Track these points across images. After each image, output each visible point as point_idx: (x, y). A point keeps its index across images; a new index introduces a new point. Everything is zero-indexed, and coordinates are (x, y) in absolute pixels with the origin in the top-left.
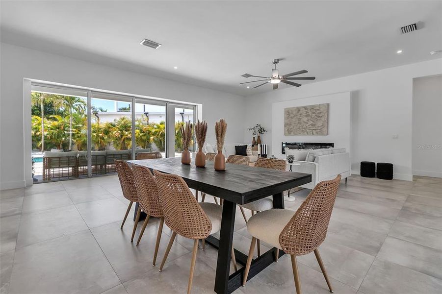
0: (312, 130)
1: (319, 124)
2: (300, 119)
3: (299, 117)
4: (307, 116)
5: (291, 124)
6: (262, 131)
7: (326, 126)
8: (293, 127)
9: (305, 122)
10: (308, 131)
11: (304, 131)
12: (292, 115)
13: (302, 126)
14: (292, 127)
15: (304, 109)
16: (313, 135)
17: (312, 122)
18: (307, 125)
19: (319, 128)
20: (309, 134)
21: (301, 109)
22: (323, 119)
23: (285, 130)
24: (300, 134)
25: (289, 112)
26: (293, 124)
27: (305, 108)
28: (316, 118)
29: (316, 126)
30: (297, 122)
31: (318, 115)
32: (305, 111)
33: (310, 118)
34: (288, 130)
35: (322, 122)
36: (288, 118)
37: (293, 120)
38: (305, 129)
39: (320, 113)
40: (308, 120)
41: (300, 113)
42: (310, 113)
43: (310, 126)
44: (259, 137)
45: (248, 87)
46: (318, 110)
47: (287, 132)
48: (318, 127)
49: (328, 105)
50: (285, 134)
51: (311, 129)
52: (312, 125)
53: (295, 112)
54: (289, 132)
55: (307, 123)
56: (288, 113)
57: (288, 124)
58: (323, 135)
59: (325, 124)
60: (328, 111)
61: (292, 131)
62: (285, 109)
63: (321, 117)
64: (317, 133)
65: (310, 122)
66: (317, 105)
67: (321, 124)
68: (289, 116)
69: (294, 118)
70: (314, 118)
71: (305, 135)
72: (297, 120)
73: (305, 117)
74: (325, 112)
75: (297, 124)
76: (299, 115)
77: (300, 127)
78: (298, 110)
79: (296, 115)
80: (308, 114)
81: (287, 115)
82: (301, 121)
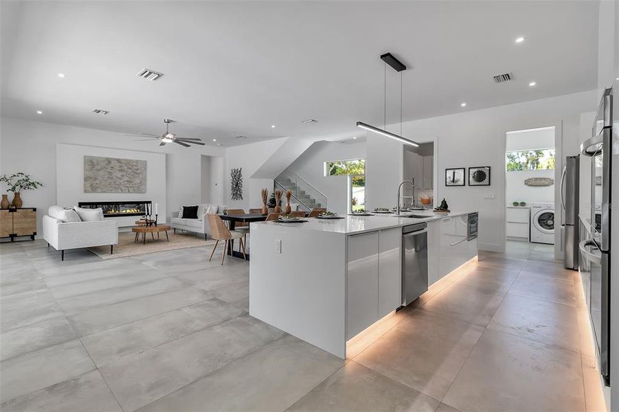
0: (128, 187)
1: (137, 181)
2: (110, 173)
3: (109, 171)
4: (121, 171)
5: (96, 179)
8: (101, 182)
9: (118, 178)
10: (122, 188)
11: (117, 188)
12: (99, 167)
13: (114, 182)
14: (98, 182)
15: (116, 161)
16: (129, 192)
18: (121, 181)
20: (124, 192)
21: (112, 162)
22: (140, 176)
23: (85, 185)
24: (111, 191)
26: (100, 179)
27: (119, 161)
29: (133, 183)
30: (107, 176)
31: (135, 171)
32: (118, 164)
33: (124, 173)
34: (91, 186)
35: (140, 179)
36: (91, 170)
37: (100, 173)
38: (118, 185)
39: (138, 169)
40: (123, 176)
41: (112, 165)
42: (125, 168)
43: (126, 183)
44: (17, 194)
46: (135, 166)
47: (89, 188)
48: (136, 184)
49: (146, 162)
50: (86, 191)
51: (127, 185)
52: (128, 181)
53: (103, 164)
54: (92, 189)
55: (122, 179)
56: (91, 163)
57: (91, 178)
58: (141, 193)
59: (143, 182)
60: (145, 169)
61: (98, 187)
62: (85, 157)
63: (139, 174)
64: (134, 190)
65: (126, 179)
66: (135, 160)
67: (139, 182)
68: (93, 167)
69: (102, 171)
70: (130, 173)
71: (119, 193)
72: (107, 174)
73: (118, 172)
74: (143, 169)
75: (107, 179)
76: (110, 169)
77: (111, 182)
78: (107, 161)
79: (104, 167)
80: (122, 168)
81: (90, 165)
82: (113, 176)
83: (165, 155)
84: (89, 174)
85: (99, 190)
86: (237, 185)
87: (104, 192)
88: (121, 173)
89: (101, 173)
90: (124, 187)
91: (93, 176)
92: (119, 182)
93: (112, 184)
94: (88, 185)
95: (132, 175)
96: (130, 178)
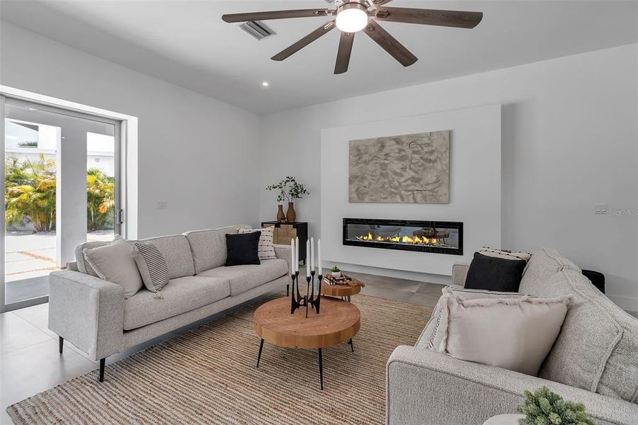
0: (413, 191)
1: (430, 177)
2: (384, 166)
3: (382, 161)
4: (402, 158)
5: (363, 178)
6: (298, 191)
7: (447, 182)
8: (370, 184)
9: (396, 174)
10: (403, 192)
11: (393, 194)
12: (366, 157)
13: (390, 182)
14: (366, 183)
15: (393, 142)
16: (415, 202)
17: (412, 174)
18: (402, 180)
19: (430, 187)
20: (406, 201)
21: (388, 144)
22: (438, 166)
23: (350, 190)
24: (384, 200)
25: (359, 150)
26: (369, 177)
27: (398, 140)
28: (423, 165)
29: (422, 182)
30: (378, 172)
31: (426, 156)
32: (396, 147)
33: (407, 163)
34: (357, 190)
35: (435, 174)
36: (357, 164)
37: (369, 167)
38: (396, 188)
39: (432, 152)
40: (404, 169)
41: (386, 150)
42: (409, 152)
43: (409, 182)
44: (291, 205)
45: (265, 84)
46: (428, 145)
47: (354, 195)
48: (428, 184)
49: (450, 133)
50: (351, 200)
51: (411, 188)
52: (413, 179)
53: (373, 150)
54: (359, 195)
55: (402, 176)
56: (358, 152)
57: (357, 177)
58: (439, 202)
59: (446, 176)
60: (450, 148)
61: (366, 193)
62: (350, 143)
63: (436, 161)
64: (424, 197)
66: (425, 134)
67: (434, 179)
68: (359, 159)
69: (371, 163)
70: (417, 163)
71: (398, 203)
72: (379, 167)
73: (396, 162)
74: (443, 149)
75: (378, 177)
76: (383, 157)
77: (385, 183)
78: (379, 145)
79: (375, 156)
80: (403, 153)
81: (356, 156)
82: (388, 171)
83: (500, 105)
84: (356, 170)
85: (367, 198)
87: (375, 201)
88: (400, 165)
89: (371, 167)
90: (405, 190)
91: (359, 174)
92: (398, 182)
93: (387, 186)
94: (354, 190)
95: (420, 166)
96: (416, 172)
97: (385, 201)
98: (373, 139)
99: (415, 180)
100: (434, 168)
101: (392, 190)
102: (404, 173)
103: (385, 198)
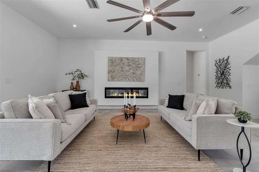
0: (133, 77)
1: (138, 72)
2: (122, 68)
3: (122, 66)
4: (129, 65)
5: (114, 72)
6: (82, 76)
8: (117, 74)
9: (127, 71)
11: (125, 78)
12: (115, 64)
13: (125, 74)
14: (115, 74)
15: (126, 59)
16: (134, 81)
18: (129, 73)
19: (139, 76)
20: (130, 81)
21: (124, 60)
22: (141, 69)
23: (108, 76)
26: (116, 72)
27: (127, 59)
29: (136, 74)
30: (120, 70)
31: (137, 65)
32: (127, 61)
33: (131, 67)
34: (111, 77)
35: (140, 71)
36: (111, 66)
38: (127, 76)
39: (139, 64)
40: (130, 69)
41: (123, 62)
42: (131, 63)
43: (131, 74)
46: (138, 62)
47: (110, 78)
48: (138, 75)
49: (145, 58)
50: (109, 80)
51: (132, 76)
53: (118, 62)
54: (112, 78)
55: (129, 72)
56: (112, 61)
57: (111, 71)
58: (141, 81)
59: (143, 73)
60: (144, 64)
61: (115, 78)
62: (109, 57)
63: (140, 67)
64: (137, 79)
65: (132, 71)
66: (137, 58)
67: (140, 73)
68: (112, 64)
69: (117, 66)
70: (134, 67)
71: (127, 81)
72: (120, 68)
73: (127, 66)
74: (143, 64)
75: (120, 72)
76: (122, 64)
77: (123, 74)
78: (121, 60)
79: (119, 64)
80: (129, 64)
81: (111, 63)
82: (124, 69)
83: (158, 52)
84: (111, 69)
85: (116, 79)
86: (223, 74)
87: (119, 81)
88: (128, 68)
89: (117, 68)
90: (130, 77)
91: (112, 70)
92: (128, 74)
93: (123, 75)
94: (110, 76)
95: (135, 69)
96: (134, 71)
97: (123, 81)
98: (118, 57)
99: (133, 73)
100: (140, 69)
101: (126, 77)
102: (130, 71)
103: (123, 80)
